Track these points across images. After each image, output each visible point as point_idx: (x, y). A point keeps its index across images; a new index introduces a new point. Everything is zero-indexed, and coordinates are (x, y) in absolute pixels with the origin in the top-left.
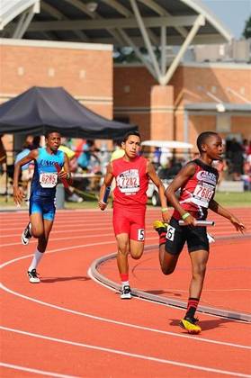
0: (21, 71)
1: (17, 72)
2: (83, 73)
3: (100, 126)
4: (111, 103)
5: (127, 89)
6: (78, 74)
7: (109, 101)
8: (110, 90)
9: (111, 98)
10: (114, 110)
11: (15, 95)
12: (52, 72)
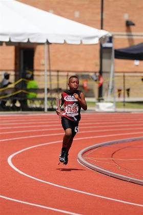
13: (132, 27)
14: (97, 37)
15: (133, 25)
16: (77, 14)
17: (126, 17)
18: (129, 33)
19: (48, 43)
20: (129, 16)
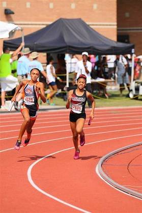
0: (51, 6)
1: (49, 6)
2: (95, 6)
3: (107, 45)
4: (116, 27)
5: (127, 15)
6: (92, 7)
7: (114, 25)
8: (115, 18)
9: (116, 23)
10: (118, 30)
11: (50, 23)
12: (73, 6)
15: (13, 13)
17: (5, 5)
20: (7, 4)
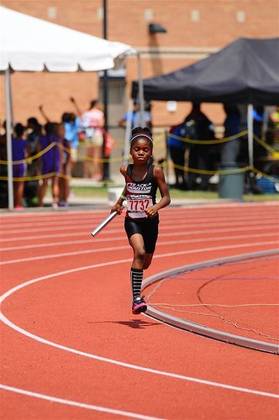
13: (159, 36)
14: (109, 56)
15: (164, 31)
16: (52, 12)
17: (149, 16)
18: (154, 49)
19: (11, 70)
20: (155, 15)
